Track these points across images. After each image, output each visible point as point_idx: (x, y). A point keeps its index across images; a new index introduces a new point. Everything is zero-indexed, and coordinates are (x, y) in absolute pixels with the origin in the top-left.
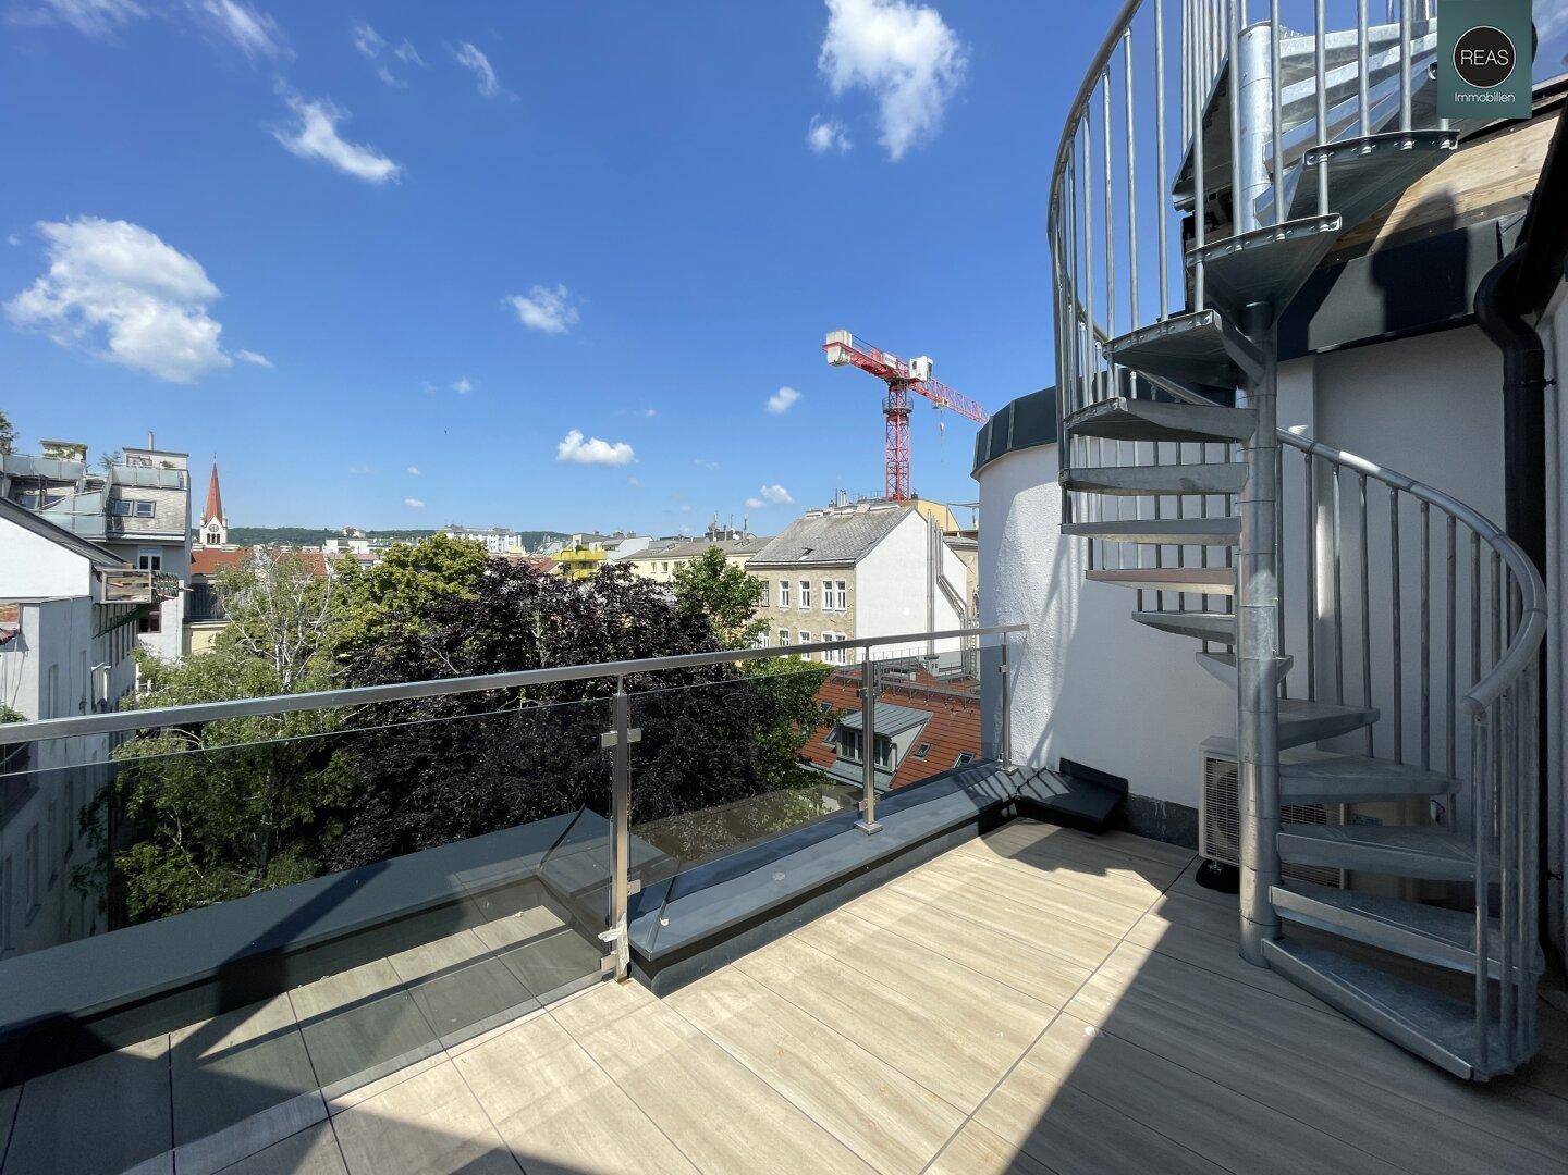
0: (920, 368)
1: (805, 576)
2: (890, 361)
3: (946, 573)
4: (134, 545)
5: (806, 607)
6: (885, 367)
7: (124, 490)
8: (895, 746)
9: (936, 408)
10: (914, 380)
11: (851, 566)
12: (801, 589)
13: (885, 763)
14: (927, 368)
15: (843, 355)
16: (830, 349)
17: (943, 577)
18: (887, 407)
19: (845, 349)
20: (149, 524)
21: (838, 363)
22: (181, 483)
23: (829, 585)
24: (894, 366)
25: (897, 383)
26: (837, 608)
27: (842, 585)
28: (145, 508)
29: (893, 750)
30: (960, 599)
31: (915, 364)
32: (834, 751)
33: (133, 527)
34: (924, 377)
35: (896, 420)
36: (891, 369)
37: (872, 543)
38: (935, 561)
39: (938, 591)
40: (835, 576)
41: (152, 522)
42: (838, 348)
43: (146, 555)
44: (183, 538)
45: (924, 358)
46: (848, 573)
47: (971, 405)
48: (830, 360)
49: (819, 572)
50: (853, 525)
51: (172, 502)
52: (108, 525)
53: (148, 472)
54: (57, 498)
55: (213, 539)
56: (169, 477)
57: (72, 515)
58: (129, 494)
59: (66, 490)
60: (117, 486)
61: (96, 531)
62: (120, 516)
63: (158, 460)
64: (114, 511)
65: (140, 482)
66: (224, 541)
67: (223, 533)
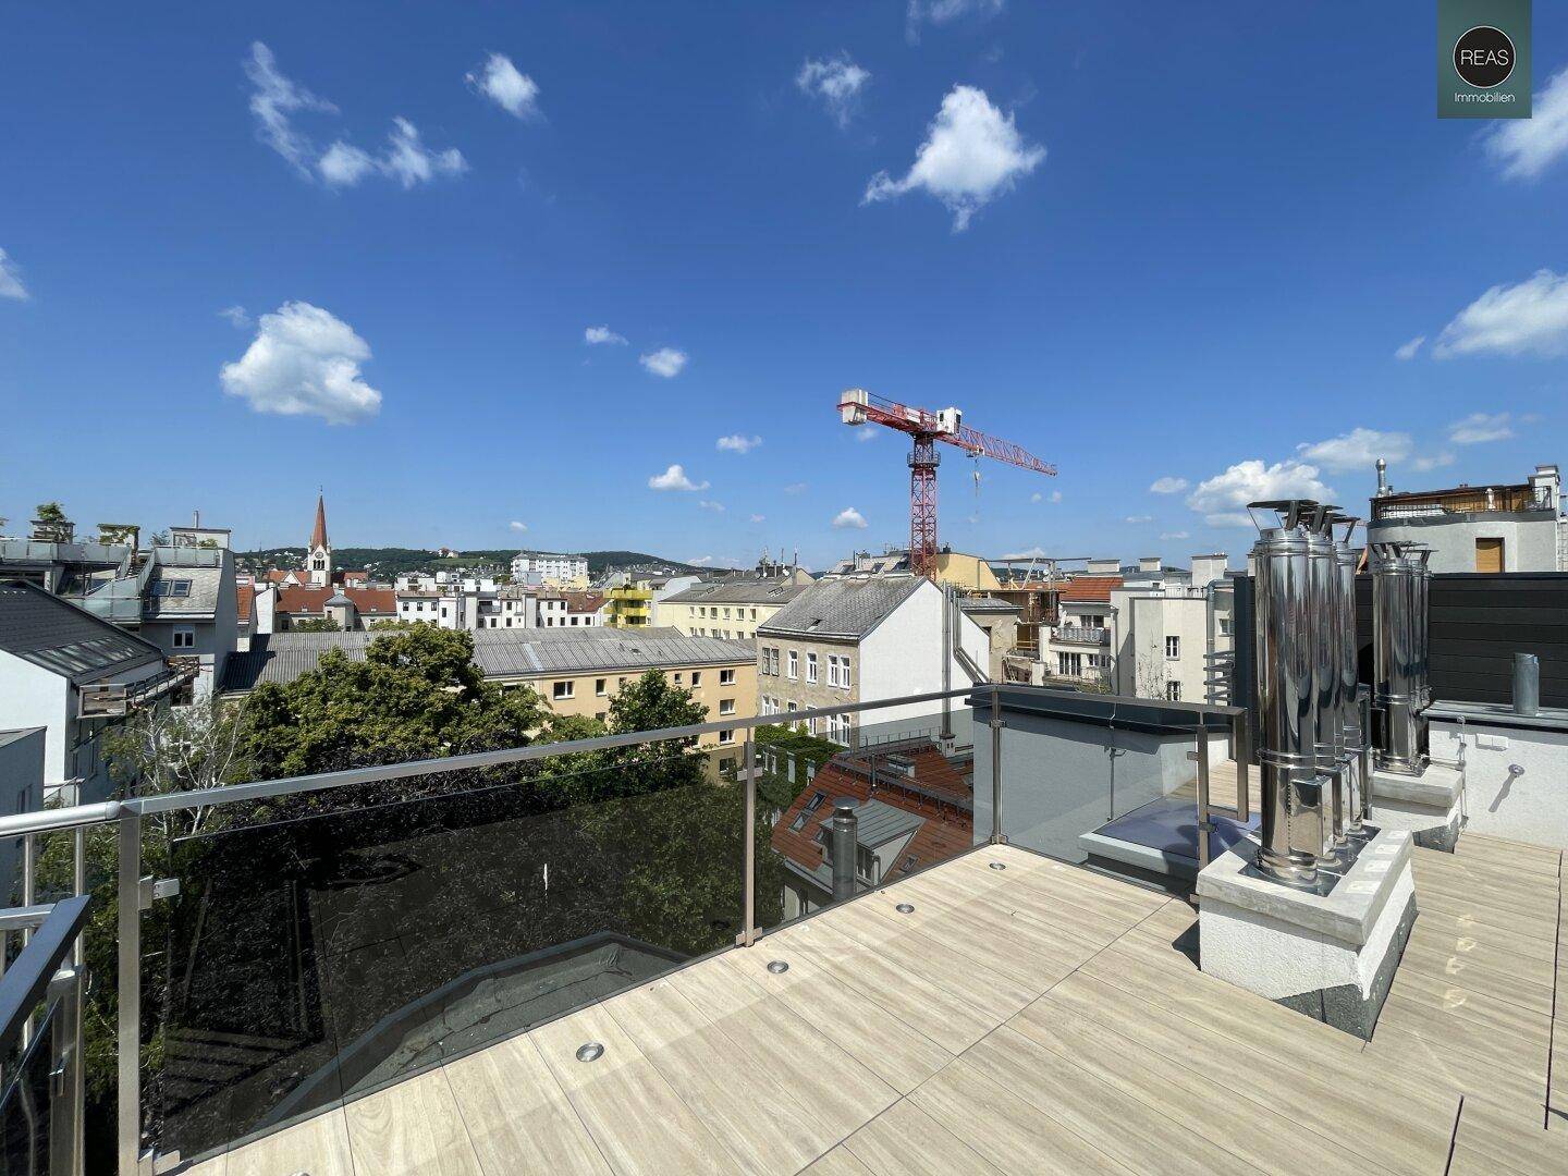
0: (948, 420)
1: (812, 648)
2: (913, 416)
3: (964, 645)
4: (170, 623)
5: (814, 681)
6: (908, 421)
7: (165, 570)
8: (878, 859)
9: (970, 456)
10: (941, 434)
11: (855, 644)
12: (809, 661)
13: (868, 876)
14: (954, 420)
15: (859, 414)
16: (845, 409)
17: (961, 649)
18: (912, 461)
19: (860, 408)
20: (184, 603)
21: (854, 423)
22: (217, 561)
23: (834, 660)
24: (918, 421)
25: (923, 436)
26: (842, 685)
27: (846, 662)
28: (182, 588)
29: (876, 863)
30: (980, 672)
31: (942, 416)
32: (821, 852)
33: (169, 608)
34: (951, 429)
35: (922, 474)
36: (914, 424)
37: (878, 618)
38: (952, 634)
39: (954, 664)
40: (841, 652)
41: (186, 602)
42: (853, 408)
43: (179, 632)
44: (212, 616)
45: (952, 409)
46: (852, 649)
47: (1011, 450)
48: (845, 420)
49: (826, 646)
50: (865, 593)
51: (207, 582)
52: (145, 607)
53: (185, 553)
54: (101, 582)
55: (319, 565)
56: (207, 556)
57: (112, 597)
58: (168, 574)
59: (111, 574)
60: (158, 566)
61: (132, 614)
62: (157, 597)
63: (201, 537)
64: (152, 592)
65: (180, 561)
66: (327, 566)
67: (327, 559)
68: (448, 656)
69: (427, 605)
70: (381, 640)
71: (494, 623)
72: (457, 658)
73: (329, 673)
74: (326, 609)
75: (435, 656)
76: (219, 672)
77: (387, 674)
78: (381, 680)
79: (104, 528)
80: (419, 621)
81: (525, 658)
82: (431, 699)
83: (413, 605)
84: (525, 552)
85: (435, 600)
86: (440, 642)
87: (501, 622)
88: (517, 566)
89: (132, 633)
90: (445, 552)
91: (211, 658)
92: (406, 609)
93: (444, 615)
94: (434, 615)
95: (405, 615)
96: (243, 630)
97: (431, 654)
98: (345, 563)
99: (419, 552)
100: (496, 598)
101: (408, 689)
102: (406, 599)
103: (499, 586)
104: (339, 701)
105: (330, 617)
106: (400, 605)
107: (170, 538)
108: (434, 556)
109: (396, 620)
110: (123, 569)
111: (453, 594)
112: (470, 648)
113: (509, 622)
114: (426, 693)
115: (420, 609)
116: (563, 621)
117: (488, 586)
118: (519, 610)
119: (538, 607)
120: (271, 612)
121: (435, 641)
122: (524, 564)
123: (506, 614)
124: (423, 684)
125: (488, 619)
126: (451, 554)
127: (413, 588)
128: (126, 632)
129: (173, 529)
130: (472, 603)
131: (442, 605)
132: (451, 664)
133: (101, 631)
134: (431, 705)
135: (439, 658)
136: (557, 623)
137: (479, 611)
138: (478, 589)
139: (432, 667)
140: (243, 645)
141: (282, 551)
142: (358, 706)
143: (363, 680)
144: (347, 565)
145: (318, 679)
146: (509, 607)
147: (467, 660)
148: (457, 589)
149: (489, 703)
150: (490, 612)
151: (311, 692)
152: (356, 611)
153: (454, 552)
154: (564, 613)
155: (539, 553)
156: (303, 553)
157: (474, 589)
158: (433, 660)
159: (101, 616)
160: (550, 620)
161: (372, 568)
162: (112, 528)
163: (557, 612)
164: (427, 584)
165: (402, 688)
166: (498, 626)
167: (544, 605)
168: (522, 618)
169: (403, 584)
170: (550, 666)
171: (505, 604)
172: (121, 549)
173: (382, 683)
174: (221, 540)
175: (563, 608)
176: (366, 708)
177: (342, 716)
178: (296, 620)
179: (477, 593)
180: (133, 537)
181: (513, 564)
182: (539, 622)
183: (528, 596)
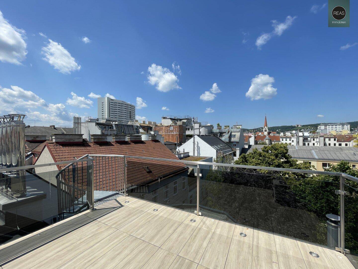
4: (233, 142)
20: (235, 138)
28: (235, 136)
33: (233, 139)
43: (234, 144)
44: (239, 141)
51: (238, 134)
52: (229, 139)
53: (235, 130)
54: (224, 135)
55: (266, 131)
56: (238, 130)
57: (225, 138)
58: (233, 134)
59: (225, 134)
60: (231, 132)
61: (227, 140)
62: (231, 137)
63: (238, 127)
64: (230, 137)
65: (234, 131)
66: (267, 131)
67: (267, 129)
68: (280, 151)
69: (288, 139)
70: (264, 147)
71: (308, 144)
72: (282, 152)
73: (254, 153)
74: (264, 140)
75: (277, 151)
76: (240, 151)
77: (265, 154)
78: (263, 155)
79: (225, 126)
80: (286, 143)
81: (312, 154)
82: (275, 161)
83: (284, 139)
84: (323, 124)
85: (290, 138)
86: (278, 148)
87: (311, 144)
88: (320, 128)
89: (228, 144)
90: (298, 126)
91: (239, 149)
92: (283, 140)
93: (293, 142)
94: (290, 142)
95: (282, 142)
96: (246, 144)
97: (276, 151)
98: (272, 130)
99: (290, 126)
100: (309, 137)
101: (270, 158)
102: (282, 138)
103: (311, 134)
104: (256, 159)
105: (265, 142)
106: (281, 139)
107: (233, 127)
108: (295, 127)
109: (280, 143)
110: (227, 133)
111: (296, 136)
112: (287, 150)
113: (314, 144)
114: (274, 160)
115: (286, 140)
116: (335, 145)
117: (306, 134)
118: (317, 141)
119: (325, 140)
120: (254, 141)
121: (276, 148)
122: (323, 127)
123: (313, 142)
124: (273, 157)
125: (307, 143)
126: (299, 126)
127: (284, 135)
128: (227, 143)
129: (234, 126)
130: (301, 139)
131: (292, 139)
132: (281, 154)
133: (223, 143)
134: (275, 163)
135: (278, 152)
136: (332, 145)
137: (304, 141)
138: (303, 135)
139: (276, 154)
140: (247, 147)
141: (259, 128)
142: (259, 161)
143: (260, 155)
144: (273, 130)
145: (252, 154)
146: (314, 140)
147: (286, 153)
148: (297, 135)
149: (293, 165)
150: (307, 141)
151: (251, 156)
152: (271, 140)
153: (300, 125)
154: (336, 142)
155: (328, 123)
156: (262, 128)
157: (302, 135)
158: (276, 152)
159: (224, 141)
160: (330, 144)
161: (278, 131)
162: (226, 126)
163: (332, 142)
164: (288, 134)
165: (268, 158)
166: (310, 145)
167: (327, 140)
168: (319, 143)
169: (282, 134)
170: (321, 157)
171: (312, 139)
172: (226, 130)
173: (264, 156)
174: (240, 127)
175: (335, 140)
176: (261, 161)
177: (256, 162)
178: (259, 142)
179: (303, 136)
180: (228, 127)
181: (318, 127)
182: (325, 144)
183: (320, 137)
